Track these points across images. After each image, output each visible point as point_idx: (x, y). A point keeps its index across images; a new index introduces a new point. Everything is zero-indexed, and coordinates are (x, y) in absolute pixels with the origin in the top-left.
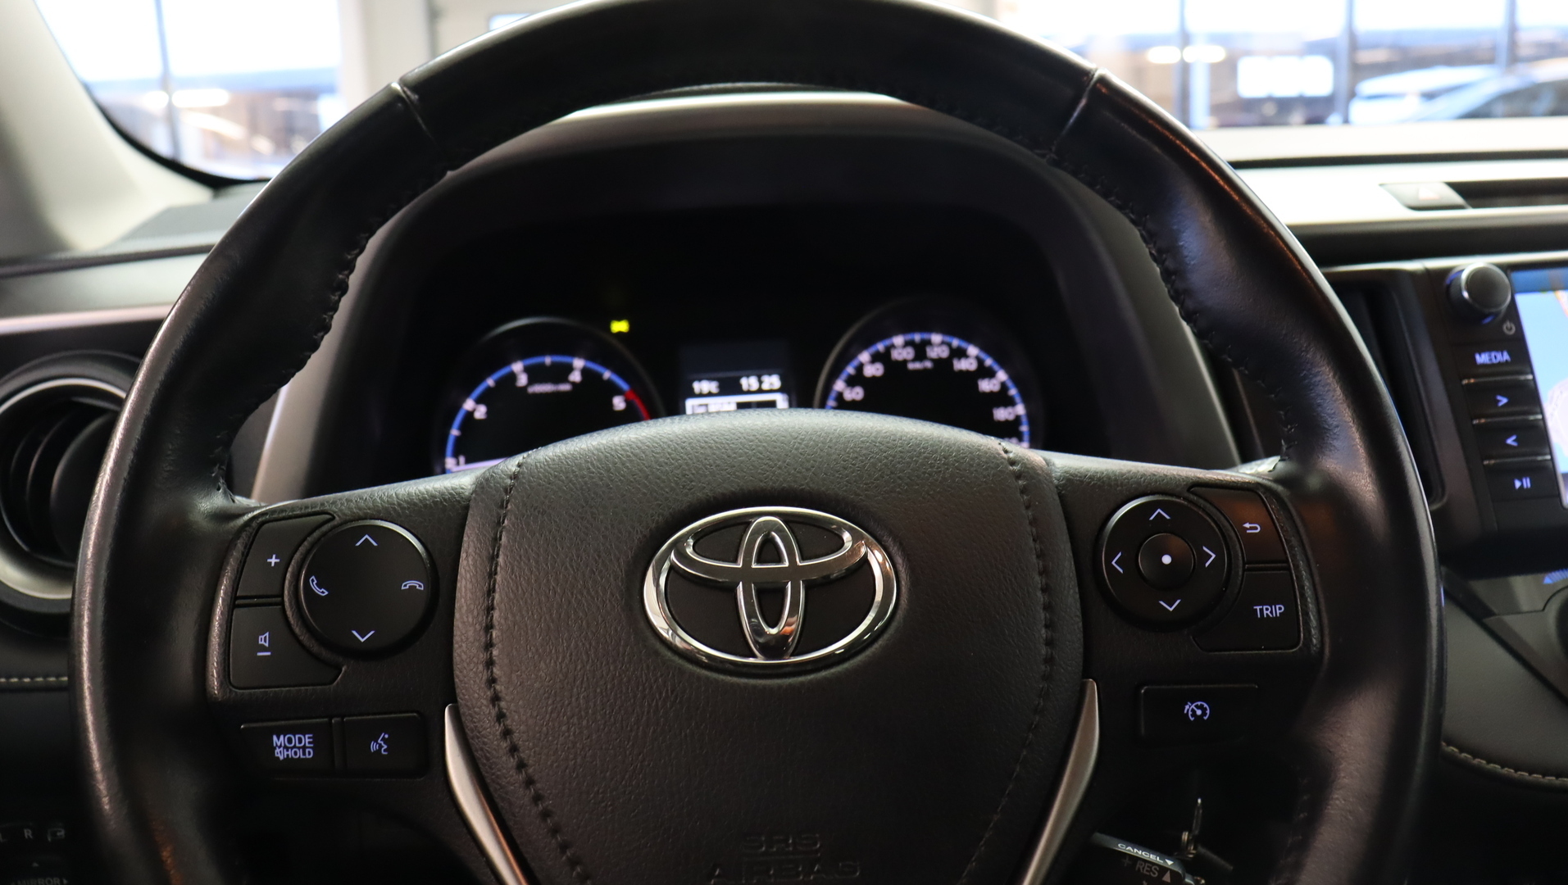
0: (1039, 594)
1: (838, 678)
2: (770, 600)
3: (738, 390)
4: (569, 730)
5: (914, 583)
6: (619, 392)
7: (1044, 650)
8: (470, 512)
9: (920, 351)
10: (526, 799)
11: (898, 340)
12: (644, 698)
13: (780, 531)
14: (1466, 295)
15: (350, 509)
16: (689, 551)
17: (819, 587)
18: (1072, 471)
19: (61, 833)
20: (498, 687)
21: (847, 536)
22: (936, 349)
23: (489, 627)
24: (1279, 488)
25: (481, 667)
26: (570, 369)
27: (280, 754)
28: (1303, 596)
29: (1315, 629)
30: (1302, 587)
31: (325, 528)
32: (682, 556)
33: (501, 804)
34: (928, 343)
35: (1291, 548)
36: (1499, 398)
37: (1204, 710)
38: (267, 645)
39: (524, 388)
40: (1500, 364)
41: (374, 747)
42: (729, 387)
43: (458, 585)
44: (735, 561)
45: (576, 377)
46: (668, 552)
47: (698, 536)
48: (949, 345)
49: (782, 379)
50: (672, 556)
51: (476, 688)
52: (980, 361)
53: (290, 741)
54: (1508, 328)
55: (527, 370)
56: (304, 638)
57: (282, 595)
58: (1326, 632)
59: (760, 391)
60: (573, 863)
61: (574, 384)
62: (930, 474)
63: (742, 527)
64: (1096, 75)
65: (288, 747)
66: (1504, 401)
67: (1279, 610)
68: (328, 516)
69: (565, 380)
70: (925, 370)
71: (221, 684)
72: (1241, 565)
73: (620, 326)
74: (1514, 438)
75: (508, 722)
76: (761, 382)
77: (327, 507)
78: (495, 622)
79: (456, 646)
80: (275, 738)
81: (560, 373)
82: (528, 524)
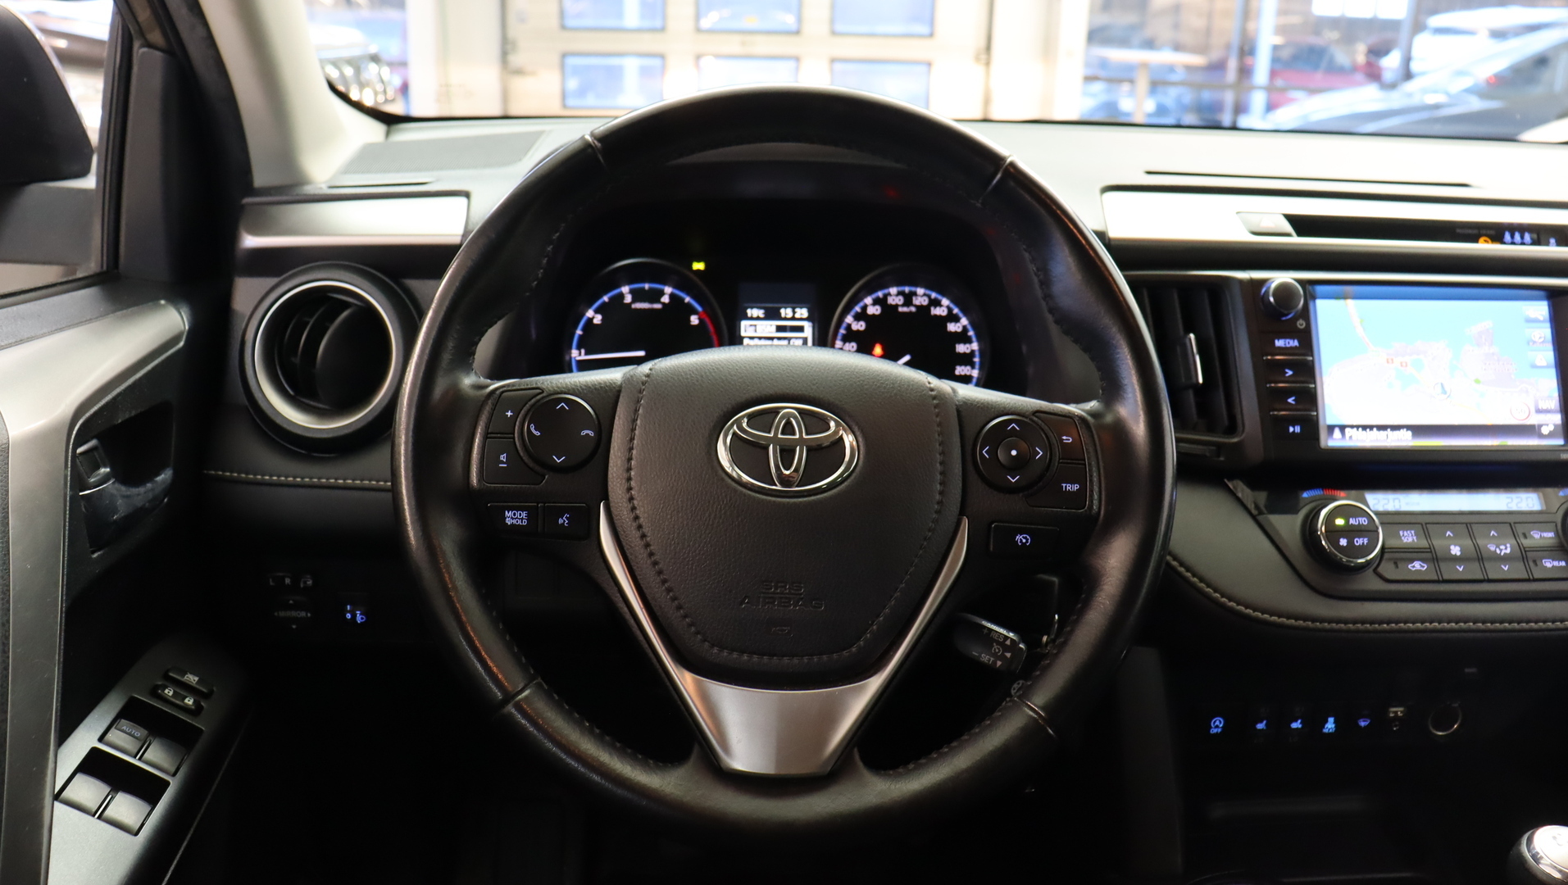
0: (938, 465)
1: (820, 502)
2: (787, 454)
3: (778, 317)
4: (671, 518)
5: (868, 453)
6: (695, 312)
7: (938, 497)
8: (622, 395)
9: (908, 299)
10: (645, 555)
11: (893, 290)
12: (714, 503)
13: (795, 418)
14: (1272, 299)
15: (552, 387)
16: (745, 425)
17: (814, 450)
18: (967, 397)
19: (310, 583)
20: (633, 493)
21: (832, 424)
22: (919, 298)
23: (630, 459)
24: (1089, 418)
25: (624, 481)
26: (662, 293)
27: (509, 521)
28: (1091, 481)
29: (1096, 501)
30: (1091, 476)
31: (538, 397)
32: (741, 428)
33: (630, 557)
34: (915, 294)
35: (1088, 453)
36: (1287, 371)
37: (1027, 540)
38: (505, 460)
39: (630, 304)
40: (1291, 348)
41: (561, 521)
42: (772, 314)
43: (613, 435)
44: (769, 432)
45: (666, 299)
46: (732, 425)
47: (750, 417)
48: (929, 296)
49: (809, 312)
50: (735, 427)
51: (620, 492)
52: (950, 310)
53: (515, 514)
54: (1301, 324)
55: (632, 292)
56: (526, 458)
57: (514, 434)
58: (1103, 503)
59: (793, 318)
60: (669, 590)
61: (664, 304)
62: (883, 393)
63: (774, 414)
64: (1009, 160)
65: (513, 518)
66: (1290, 373)
67: (1076, 487)
68: (538, 391)
69: (658, 301)
70: (911, 313)
71: (479, 481)
72: (1057, 460)
73: (699, 266)
74: (1293, 398)
75: (638, 512)
76: (794, 313)
77: (539, 385)
78: (634, 456)
79: (610, 468)
80: (506, 512)
81: (656, 296)
82: (655, 404)
